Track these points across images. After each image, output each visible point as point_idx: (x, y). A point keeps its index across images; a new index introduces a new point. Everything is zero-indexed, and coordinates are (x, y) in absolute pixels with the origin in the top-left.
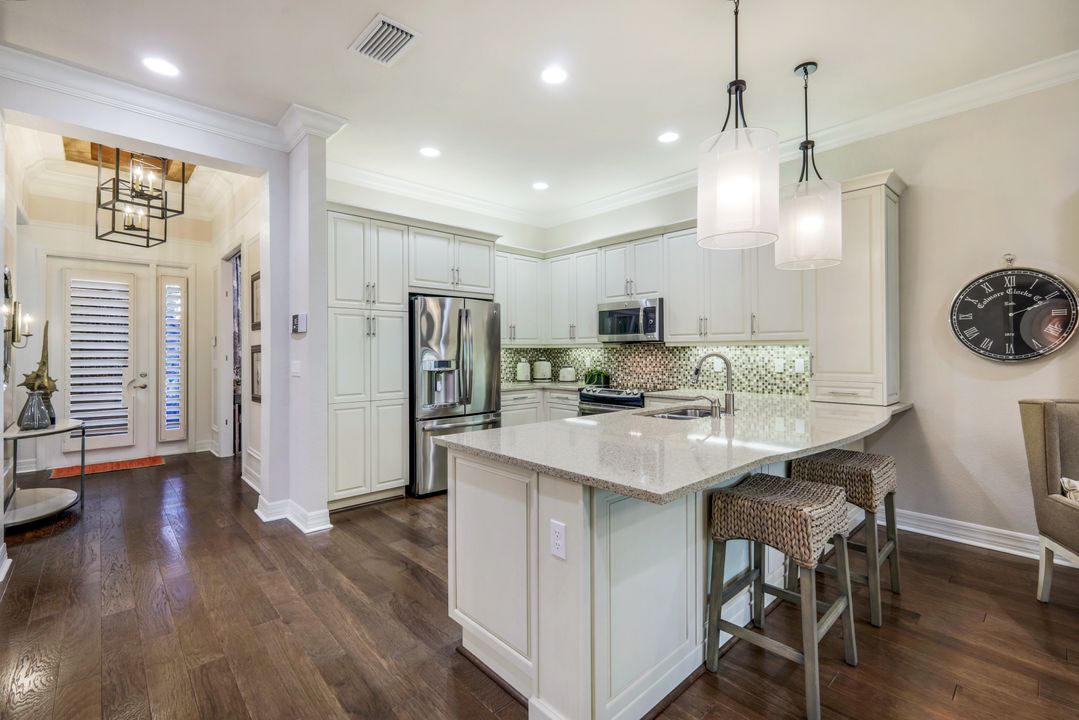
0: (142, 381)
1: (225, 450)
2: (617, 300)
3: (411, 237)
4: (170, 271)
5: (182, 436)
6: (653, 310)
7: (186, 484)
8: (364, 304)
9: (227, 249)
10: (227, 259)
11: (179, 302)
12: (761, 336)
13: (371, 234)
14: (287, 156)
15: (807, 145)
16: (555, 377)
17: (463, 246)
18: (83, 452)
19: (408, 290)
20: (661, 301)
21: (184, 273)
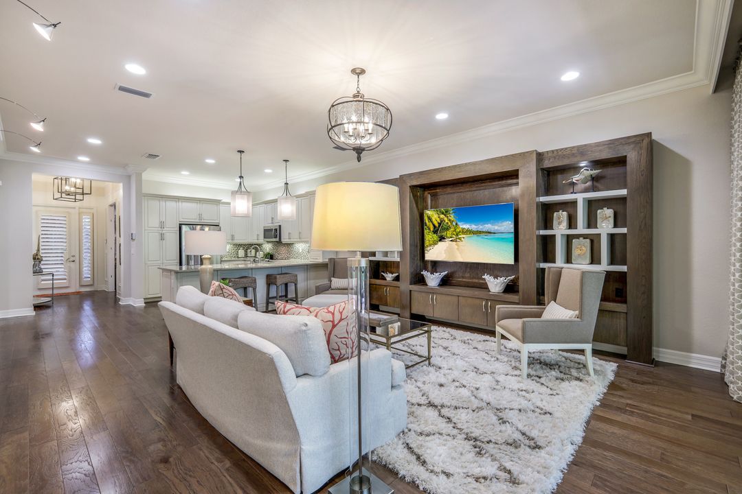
0: (72, 259)
1: (111, 289)
2: (269, 225)
3: (180, 203)
4: (84, 210)
5: (91, 283)
6: (276, 230)
7: (93, 302)
8: (160, 229)
9: (111, 202)
10: (111, 206)
11: (89, 227)
12: (303, 240)
13: (163, 203)
14: (129, 177)
15: (286, 184)
16: (246, 256)
17: (204, 205)
18: (53, 288)
19: (179, 223)
20: (280, 226)
21: (92, 211)
